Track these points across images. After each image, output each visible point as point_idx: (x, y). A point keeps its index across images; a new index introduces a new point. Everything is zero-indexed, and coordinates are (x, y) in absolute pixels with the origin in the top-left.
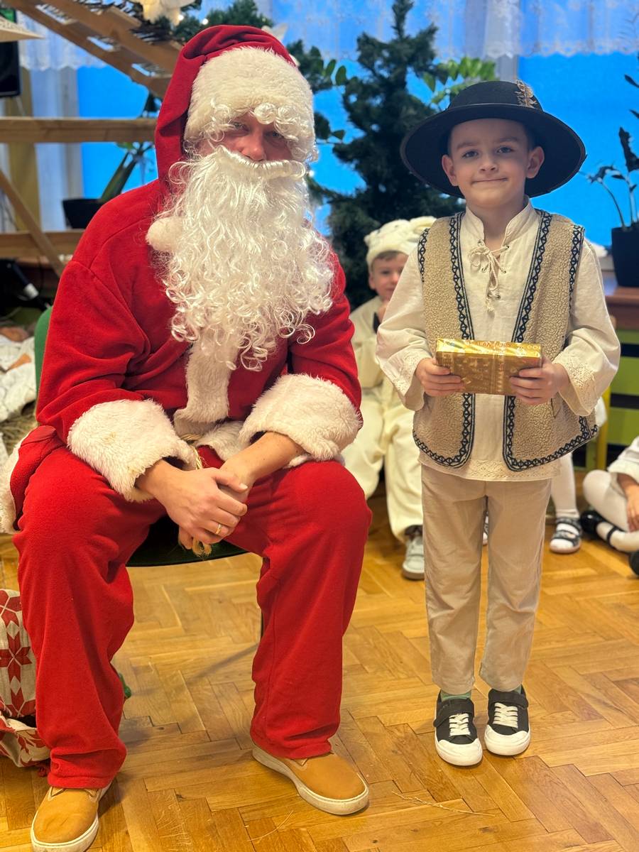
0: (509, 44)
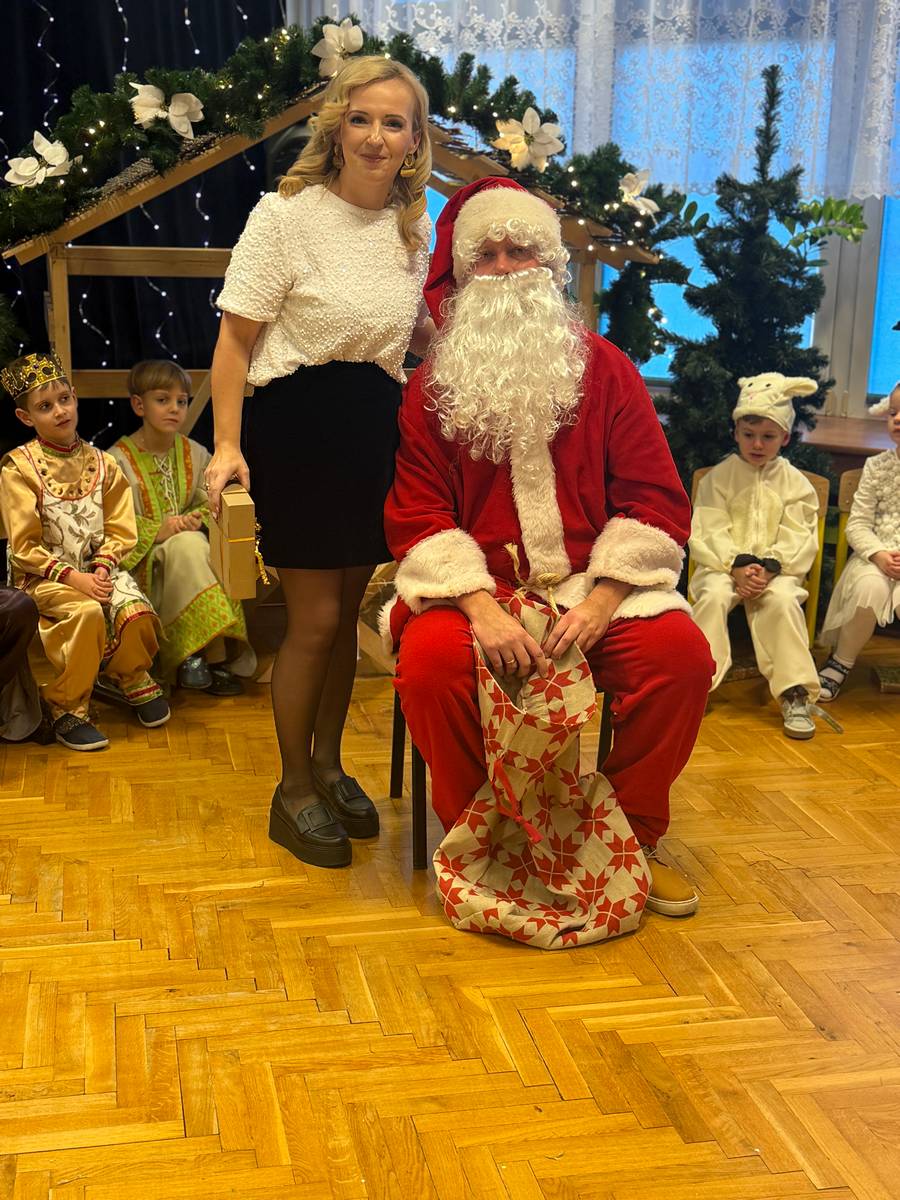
0: (877, 183)
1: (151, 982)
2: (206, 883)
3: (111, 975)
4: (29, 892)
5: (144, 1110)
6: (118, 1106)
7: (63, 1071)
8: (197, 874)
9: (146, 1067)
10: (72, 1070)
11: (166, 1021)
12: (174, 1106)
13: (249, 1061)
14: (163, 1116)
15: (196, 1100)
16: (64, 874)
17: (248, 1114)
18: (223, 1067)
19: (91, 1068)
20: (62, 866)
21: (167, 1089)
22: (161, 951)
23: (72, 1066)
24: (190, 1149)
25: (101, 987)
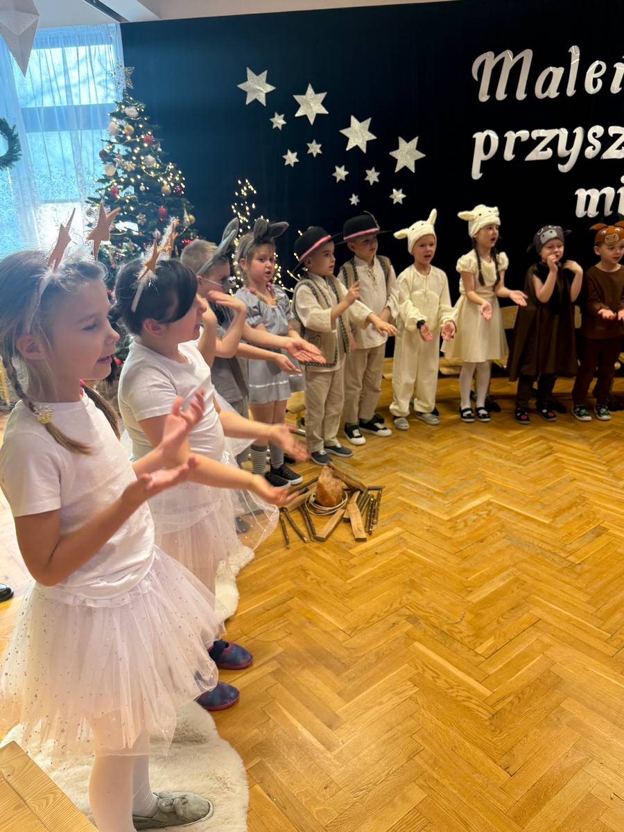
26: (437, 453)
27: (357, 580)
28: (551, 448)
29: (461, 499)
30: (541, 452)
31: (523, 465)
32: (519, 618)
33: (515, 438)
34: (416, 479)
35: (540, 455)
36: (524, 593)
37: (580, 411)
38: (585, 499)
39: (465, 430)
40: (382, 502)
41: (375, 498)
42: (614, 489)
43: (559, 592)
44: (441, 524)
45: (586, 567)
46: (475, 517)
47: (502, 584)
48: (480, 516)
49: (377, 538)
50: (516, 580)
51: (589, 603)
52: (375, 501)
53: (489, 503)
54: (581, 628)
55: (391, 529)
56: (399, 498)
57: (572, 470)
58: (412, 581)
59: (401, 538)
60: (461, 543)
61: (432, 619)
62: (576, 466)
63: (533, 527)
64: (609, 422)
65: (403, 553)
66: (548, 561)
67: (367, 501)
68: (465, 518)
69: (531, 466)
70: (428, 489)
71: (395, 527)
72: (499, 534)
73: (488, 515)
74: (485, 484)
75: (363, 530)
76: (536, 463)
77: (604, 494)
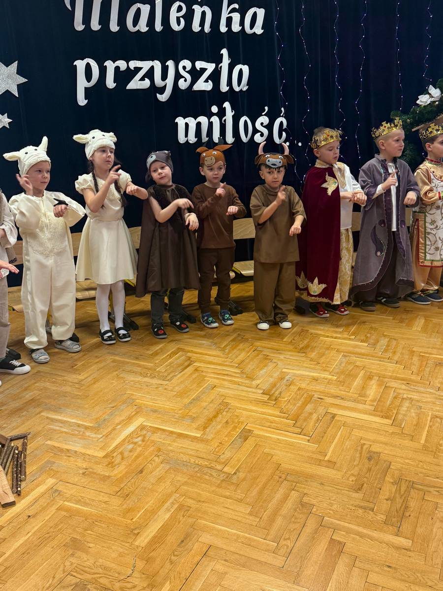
1: (403, 379)
2: (437, 355)
3: (390, 374)
4: (374, 345)
5: (381, 414)
6: (374, 411)
7: (361, 396)
8: (435, 351)
9: (388, 403)
10: (364, 397)
11: (401, 391)
12: (392, 416)
13: (424, 410)
14: (387, 417)
15: (400, 417)
16: (389, 341)
17: (416, 425)
18: (415, 410)
19: (371, 398)
20: (389, 339)
21: (392, 410)
22: (410, 371)
23: (364, 396)
24: (391, 429)
25: (384, 376)
26: (82, 383)
27: (9, 557)
28: (189, 358)
29: (114, 429)
30: (181, 365)
31: (168, 380)
32: (191, 550)
33: (156, 354)
34: (64, 417)
35: (181, 368)
36: (190, 520)
37: (207, 319)
38: (227, 404)
39: (108, 353)
40: (28, 452)
41: (20, 449)
42: (250, 389)
43: (223, 510)
44: (97, 463)
45: (241, 475)
46: (131, 446)
47: (167, 516)
48: (135, 443)
49: (28, 498)
50: (181, 507)
51: (250, 514)
52: (21, 453)
53: (142, 427)
54: (249, 544)
55: (43, 482)
56: (49, 442)
57: (211, 377)
58: (74, 540)
59: (56, 491)
60: (120, 480)
61: (102, 581)
62: (214, 373)
63: (186, 443)
64: (233, 326)
65: (59, 509)
66: (207, 477)
67: (11, 455)
68: (120, 450)
69: (174, 380)
70: (79, 426)
71: (47, 478)
72: (156, 459)
73: (143, 441)
74: (135, 408)
75: (9, 492)
76: (179, 376)
77: (242, 396)
